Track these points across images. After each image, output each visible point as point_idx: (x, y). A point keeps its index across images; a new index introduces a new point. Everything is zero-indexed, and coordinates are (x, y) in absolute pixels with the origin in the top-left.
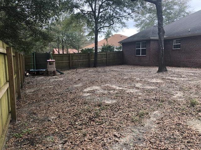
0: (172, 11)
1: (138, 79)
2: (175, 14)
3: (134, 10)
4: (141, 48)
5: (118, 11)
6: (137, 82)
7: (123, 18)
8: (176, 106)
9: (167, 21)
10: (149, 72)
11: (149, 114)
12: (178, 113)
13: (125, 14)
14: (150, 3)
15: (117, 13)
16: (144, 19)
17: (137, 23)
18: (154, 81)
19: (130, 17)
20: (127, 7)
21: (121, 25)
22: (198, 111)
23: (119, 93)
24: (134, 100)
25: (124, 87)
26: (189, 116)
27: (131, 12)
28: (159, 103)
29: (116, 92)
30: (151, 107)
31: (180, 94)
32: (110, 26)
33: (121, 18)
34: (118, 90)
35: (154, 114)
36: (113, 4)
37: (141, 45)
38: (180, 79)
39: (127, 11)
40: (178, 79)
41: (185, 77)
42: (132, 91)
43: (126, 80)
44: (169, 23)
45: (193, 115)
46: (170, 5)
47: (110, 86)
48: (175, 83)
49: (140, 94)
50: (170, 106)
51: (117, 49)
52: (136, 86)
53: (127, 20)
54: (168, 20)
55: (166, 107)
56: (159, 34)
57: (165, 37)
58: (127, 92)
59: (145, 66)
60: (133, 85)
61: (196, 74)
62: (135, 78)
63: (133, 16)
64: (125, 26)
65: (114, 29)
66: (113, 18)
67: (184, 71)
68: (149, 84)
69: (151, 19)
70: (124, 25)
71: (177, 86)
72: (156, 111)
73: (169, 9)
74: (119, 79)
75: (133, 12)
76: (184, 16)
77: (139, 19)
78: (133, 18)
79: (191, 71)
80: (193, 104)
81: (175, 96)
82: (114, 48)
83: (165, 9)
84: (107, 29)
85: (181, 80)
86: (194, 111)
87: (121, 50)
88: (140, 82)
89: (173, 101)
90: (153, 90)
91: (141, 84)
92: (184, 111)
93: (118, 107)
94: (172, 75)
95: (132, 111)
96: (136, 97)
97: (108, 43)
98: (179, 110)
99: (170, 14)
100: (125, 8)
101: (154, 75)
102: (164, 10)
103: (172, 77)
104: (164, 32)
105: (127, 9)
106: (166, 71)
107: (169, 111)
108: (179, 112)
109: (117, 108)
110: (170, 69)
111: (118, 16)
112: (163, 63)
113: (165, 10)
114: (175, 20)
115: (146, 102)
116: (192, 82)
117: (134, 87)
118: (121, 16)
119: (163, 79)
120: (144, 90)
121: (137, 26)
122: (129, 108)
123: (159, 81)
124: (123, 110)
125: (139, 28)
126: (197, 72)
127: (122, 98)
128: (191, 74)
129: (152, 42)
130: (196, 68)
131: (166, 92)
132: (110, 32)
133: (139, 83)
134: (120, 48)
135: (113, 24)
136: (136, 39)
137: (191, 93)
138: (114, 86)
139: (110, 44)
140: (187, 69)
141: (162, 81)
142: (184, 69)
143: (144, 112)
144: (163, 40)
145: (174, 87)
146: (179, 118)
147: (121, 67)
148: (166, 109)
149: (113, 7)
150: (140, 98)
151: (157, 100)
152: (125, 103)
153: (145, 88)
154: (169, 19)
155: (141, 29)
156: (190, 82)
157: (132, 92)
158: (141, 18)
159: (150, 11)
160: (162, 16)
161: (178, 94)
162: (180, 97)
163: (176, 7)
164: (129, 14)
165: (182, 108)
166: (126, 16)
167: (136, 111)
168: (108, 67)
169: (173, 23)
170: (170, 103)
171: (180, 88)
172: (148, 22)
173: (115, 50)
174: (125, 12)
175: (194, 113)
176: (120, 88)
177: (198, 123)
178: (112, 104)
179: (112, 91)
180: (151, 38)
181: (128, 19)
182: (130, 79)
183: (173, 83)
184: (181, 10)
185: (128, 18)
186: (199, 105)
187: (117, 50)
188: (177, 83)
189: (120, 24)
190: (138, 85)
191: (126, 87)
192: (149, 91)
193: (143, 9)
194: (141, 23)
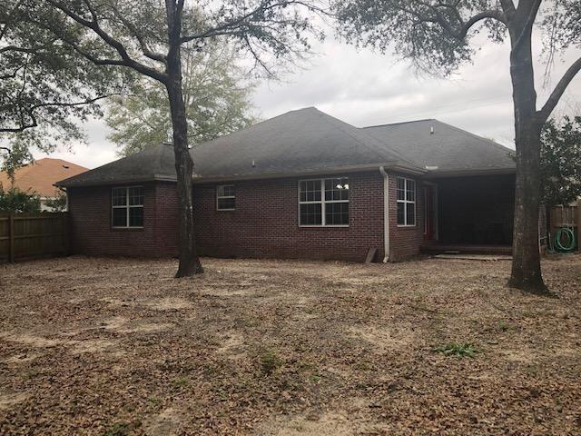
0: (211, 110)
1: (118, 303)
2: (218, 119)
3: (103, 90)
4: (128, 206)
5: (53, 86)
6: (114, 312)
7: (70, 110)
8: (225, 381)
9: (201, 135)
10: (150, 277)
11: (145, 423)
12: (231, 404)
13: (75, 99)
14: (153, 80)
15: (46, 92)
16: (137, 121)
17: (117, 132)
18: (166, 304)
19: (91, 110)
20: (82, 78)
21: (63, 131)
22: (280, 386)
23: (44, 360)
24: (95, 380)
25: (64, 337)
26: (259, 406)
27: (94, 97)
28: (178, 379)
29: (31, 358)
30: (151, 397)
31: (235, 339)
32: (21, 130)
33: (61, 110)
34: (42, 349)
35: (161, 420)
36: (34, 61)
37: (128, 197)
38: (236, 293)
39: (84, 91)
40: (232, 294)
41: (249, 287)
42: (91, 346)
43: (77, 308)
44: (205, 140)
45: (269, 400)
46: (205, 93)
47: (13, 338)
48: (223, 307)
49: (118, 354)
50: (210, 384)
51: (49, 205)
52: (108, 327)
53: (84, 118)
54: (203, 133)
55: (197, 388)
56: (177, 167)
57: (194, 176)
58: (75, 352)
59: (141, 260)
60: (98, 326)
61: (272, 277)
62: (106, 299)
63: (101, 109)
64: (77, 136)
65: (38, 142)
66: (33, 106)
67: (246, 269)
68: (150, 316)
69: (157, 123)
70: (73, 133)
71: (227, 317)
72: (167, 410)
73: (204, 102)
74: (51, 307)
75: (100, 95)
76: (240, 126)
77: (121, 121)
78: (102, 115)
79: (263, 270)
80: (269, 367)
81: (224, 349)
82: (38, 202)
83: (193, 102)
84: (14, 139)
85: (240, 296)
86: (271, 389)
87: (65, 210)
88: (122, 314)
89: (216, 365)
90: (160, 335)
91: (123, 320)
92: (247, 395)
93: (31, 421)
94: (215, 284)
95: (85, 427)
96: (105, 366)
97: (15, 185)
98: (234, 392)
99: (207, 118)
100: (77, 84)
101: (165, 287)
102: (190, 103)
103: (215, 287)
104: (191, 164)
105: (81, 84)
106: (201, 271)
107: (205, 400)
108: (232, 400)
109: (28, 425)
110: (212, 266)
111: (50, 101)
112: (190, 248)
113: (194, 106)
114: (220, 134)
115: (138, 381)
116: (266, 300)
117: (102, 331)
118: (62, 102)
119: (191, 297)
120: (131, 340)
121: (116, 139)
122: (73, 415)
123: (180, 304)
124: (49, 430)
125: (124, 146)
126: (275, 270)
127: (52, 381)
128: (263, 277)
129: (159, 190)
130: (272, 258)
131: (198, 339)
132: (25, 149)
133: (118, 318)
134: (61, 202)
135: (35, 125)
136: (111, 177)
137: (263, 333)
138: (27, 339)
139: (23, 189)
140: (252, 263)
141: (189, 305)
142: (246, 264)
143: (128, 421)
144: (188, 184)
145: (220, 320)
146: (233, 420)
147: (63, 264)
148: (198, 394)
149: (33, 73)
150: (117, 368)
151: (170, 369)
152: (62, 398)
153: (135, 330)
154: (204, 129)
155: (128, 150)
156: (260, 301)
157: (92, 350)
158: (127, 117)
159: (153, 100)
160: (183, 118)
161: (231, 340)
162: (237, 350)
163: (220, 101)
164: (89, 101)
165: (241, 385)
166: (79, 106)
167: (99, 422)
168: (12, 267)
169: (216, 142)
170: (208, 372)
171: (236, 320)
172: (149, 131)
173: (43, 208)
174: (76, 92)
175: (271, 396)
176: (51, 343)
177: (282, 425)
178: (9, 412)
179: (15, 359)
180: (157, 176)
181: (86, 116)
182: (91, 304)
183: (217, 306)
184: (234, 112)
185: (84, 112)
186: (283, 367)
187: (49, 209)
188: (229, 305)
189: (58, 127)
190: (114, 324)
191: (74, 334)
192: (148, 341)
193: (130, 94)
194: (130, 132)
